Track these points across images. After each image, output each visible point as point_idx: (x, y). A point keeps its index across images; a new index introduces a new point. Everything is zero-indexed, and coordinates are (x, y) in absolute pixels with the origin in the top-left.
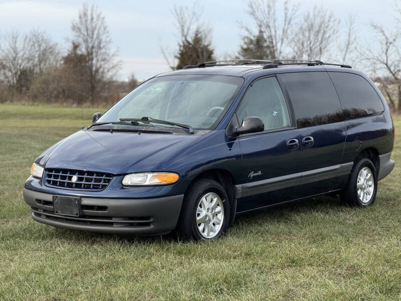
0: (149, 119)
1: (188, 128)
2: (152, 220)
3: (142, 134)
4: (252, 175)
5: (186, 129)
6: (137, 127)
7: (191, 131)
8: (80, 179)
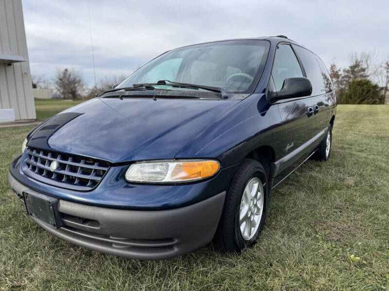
0: (167, 82)
1: (220, 92)
2: (176, 241)
3: (158, 100)
4: (288, 147)
5: (216, 92)
6: (152, 91)
7: (224, 94)
8: (62, 166)
